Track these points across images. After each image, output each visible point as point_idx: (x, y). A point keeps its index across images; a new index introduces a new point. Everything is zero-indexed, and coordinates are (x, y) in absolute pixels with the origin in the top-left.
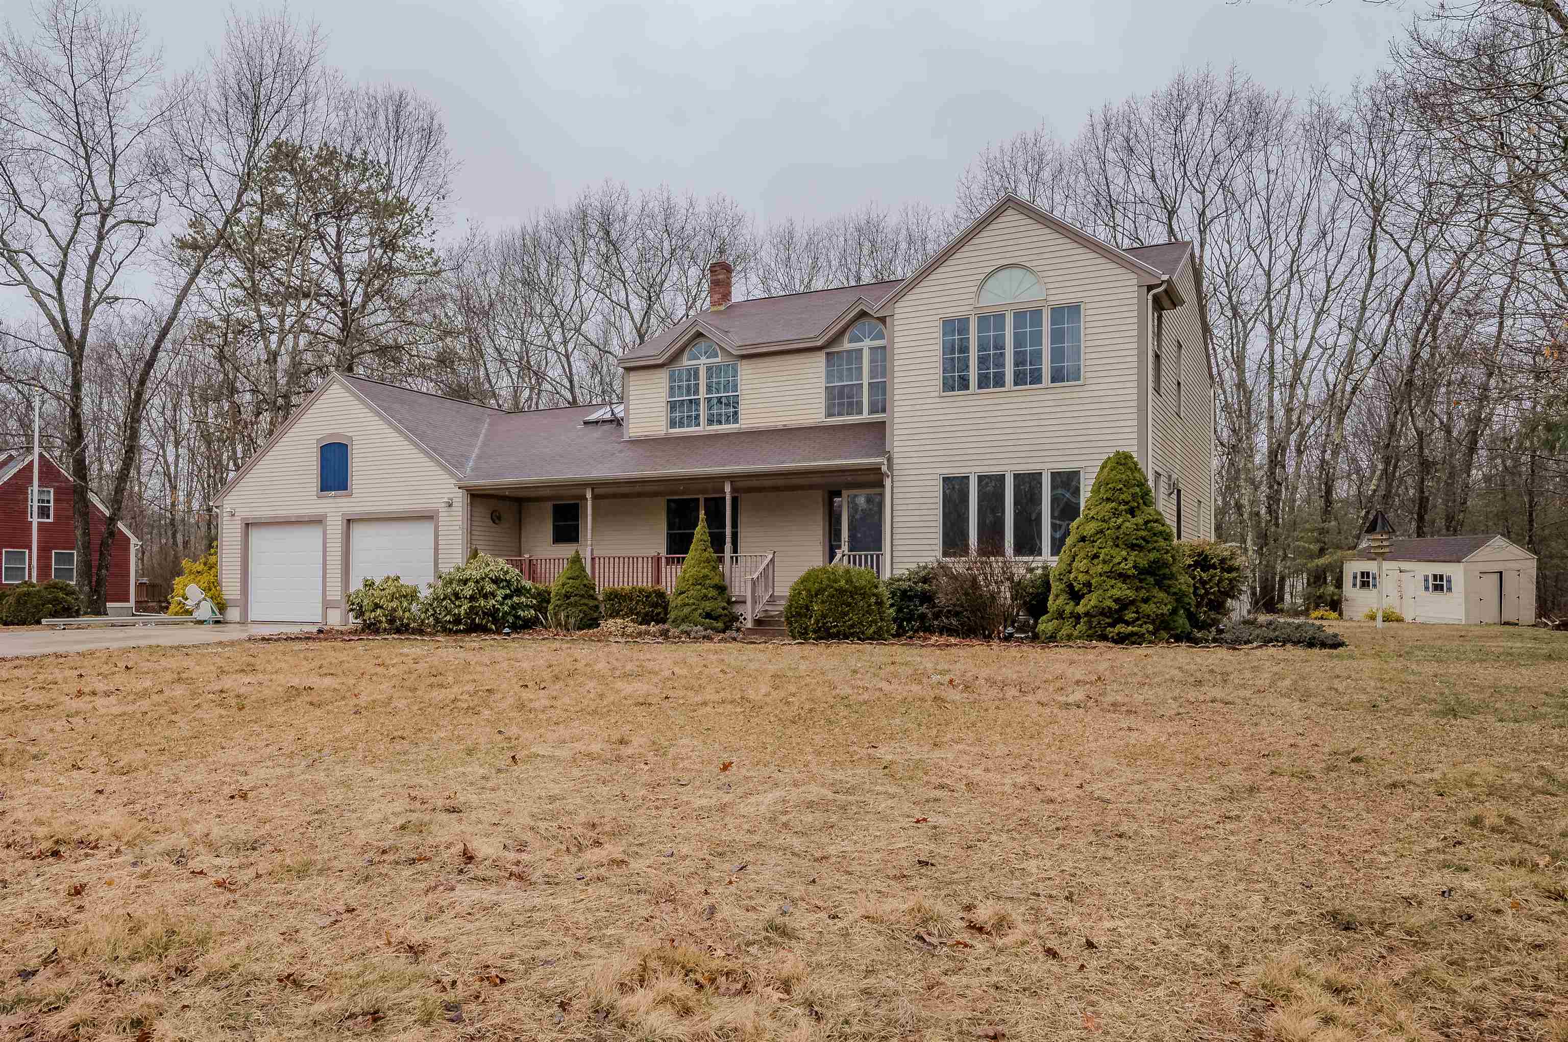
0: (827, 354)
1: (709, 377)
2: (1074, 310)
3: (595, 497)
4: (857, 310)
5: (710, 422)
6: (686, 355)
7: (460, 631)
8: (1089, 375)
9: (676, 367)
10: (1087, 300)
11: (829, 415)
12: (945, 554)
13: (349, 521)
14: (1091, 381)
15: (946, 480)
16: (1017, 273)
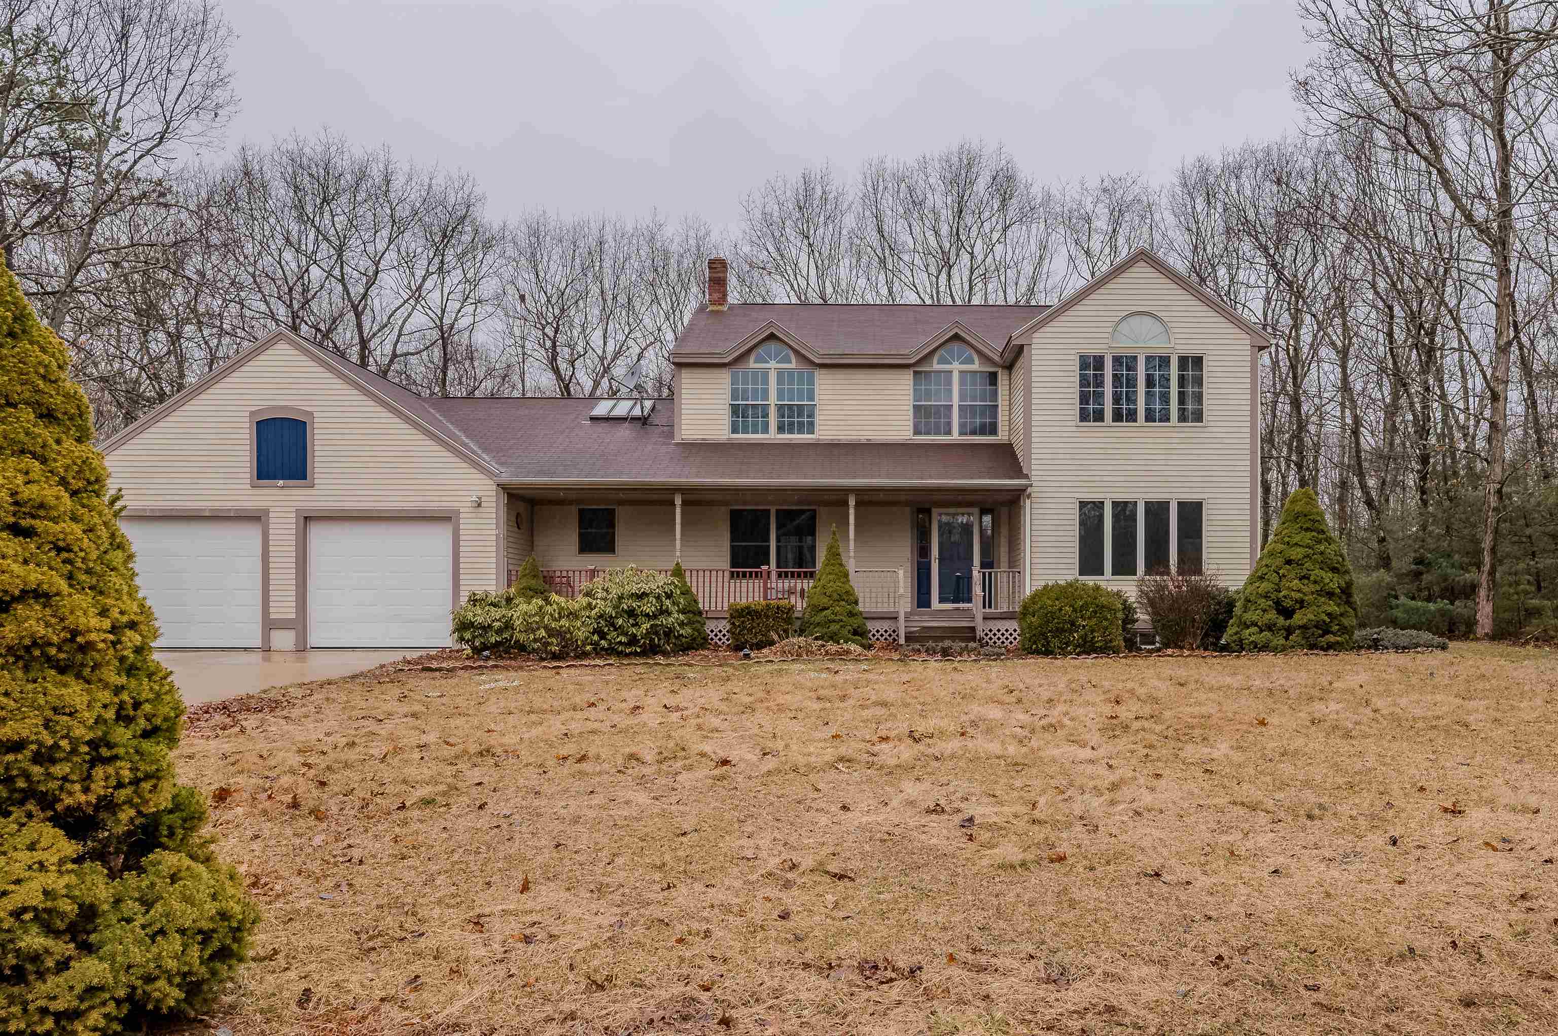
0: (915, 373)
1: (780, 381)
2: (1198, 361)
3: (685, 503)
4: (951, 334)
5: (781, 429)
6: (752, 358)
7: (636, 654)
8: (1210, 418)
9: (740, 369)
10: (1210, 353)
11: (917, 432)
12: (1081, 573)
13: (306, 518)
14: (1212, 424)
15: (1083, 504)
16: (1147, 320)
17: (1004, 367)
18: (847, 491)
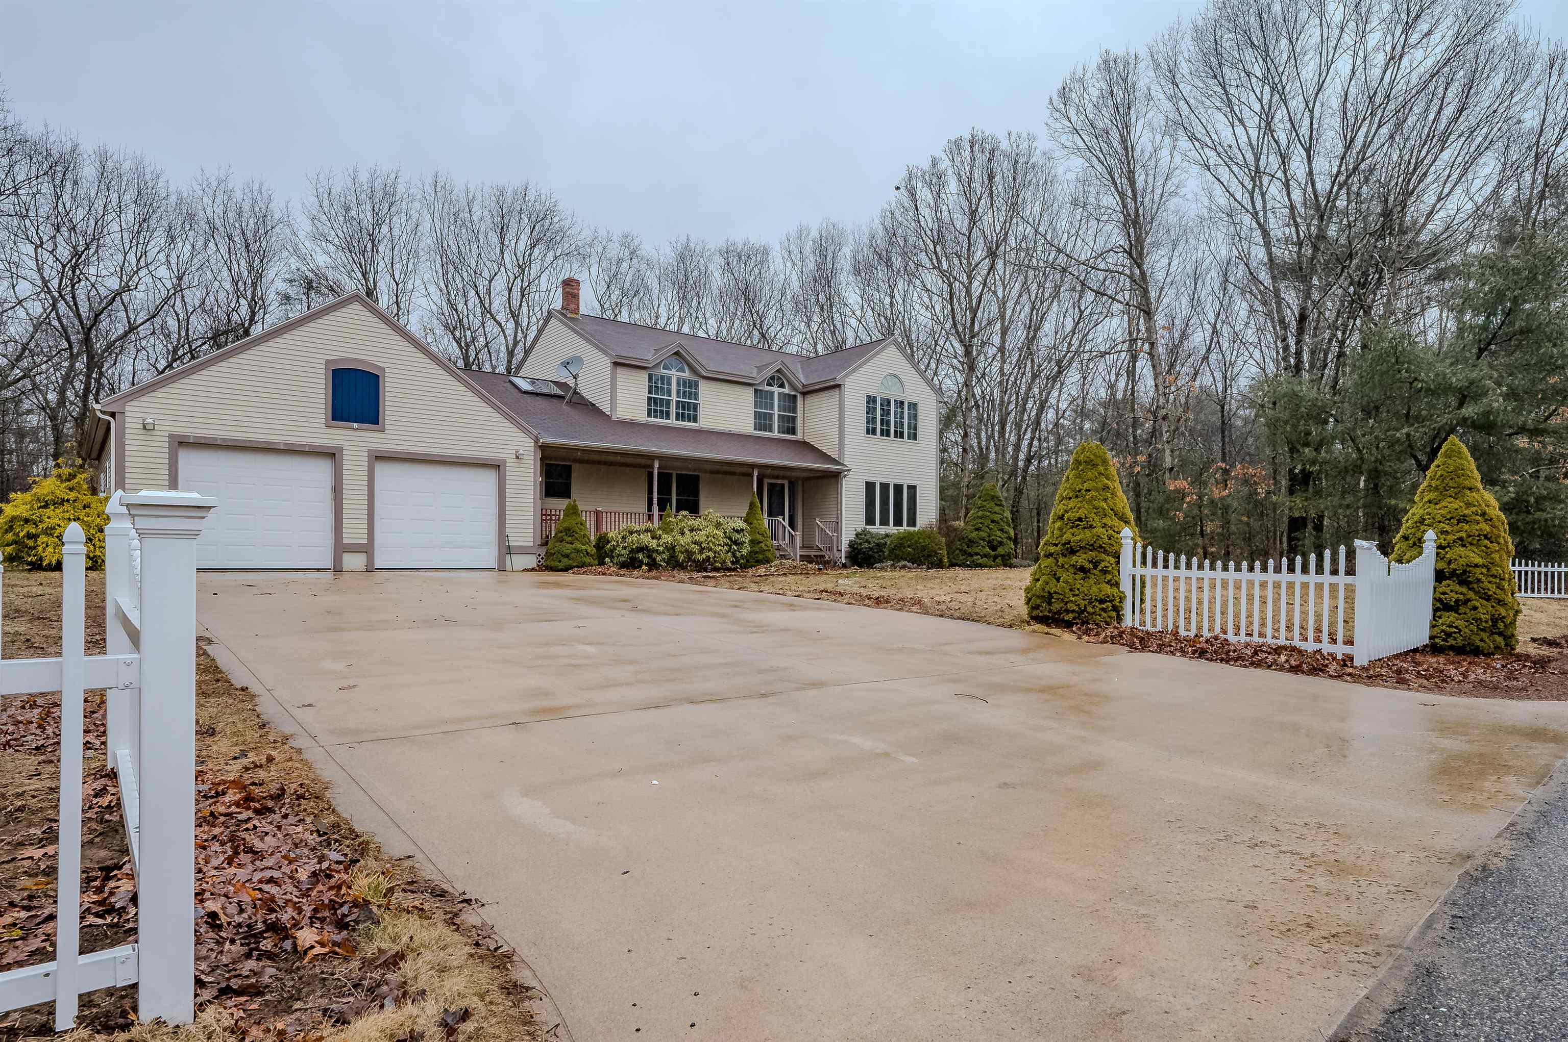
0: (754, 389)
1: (679, 385)
2: (915, 406)
4: (778, 368)
5: (677, 418)
6: (662, 365)
8: (920, 439)
9: (653, 372)
10: (920, 402)
11: (757, 429)
12: (867, 525)
13: (375, 457)
14: (921, 442)
15: (867, 484)
16: (895, 379)
17: (801, 393)
18: (753, 466)
